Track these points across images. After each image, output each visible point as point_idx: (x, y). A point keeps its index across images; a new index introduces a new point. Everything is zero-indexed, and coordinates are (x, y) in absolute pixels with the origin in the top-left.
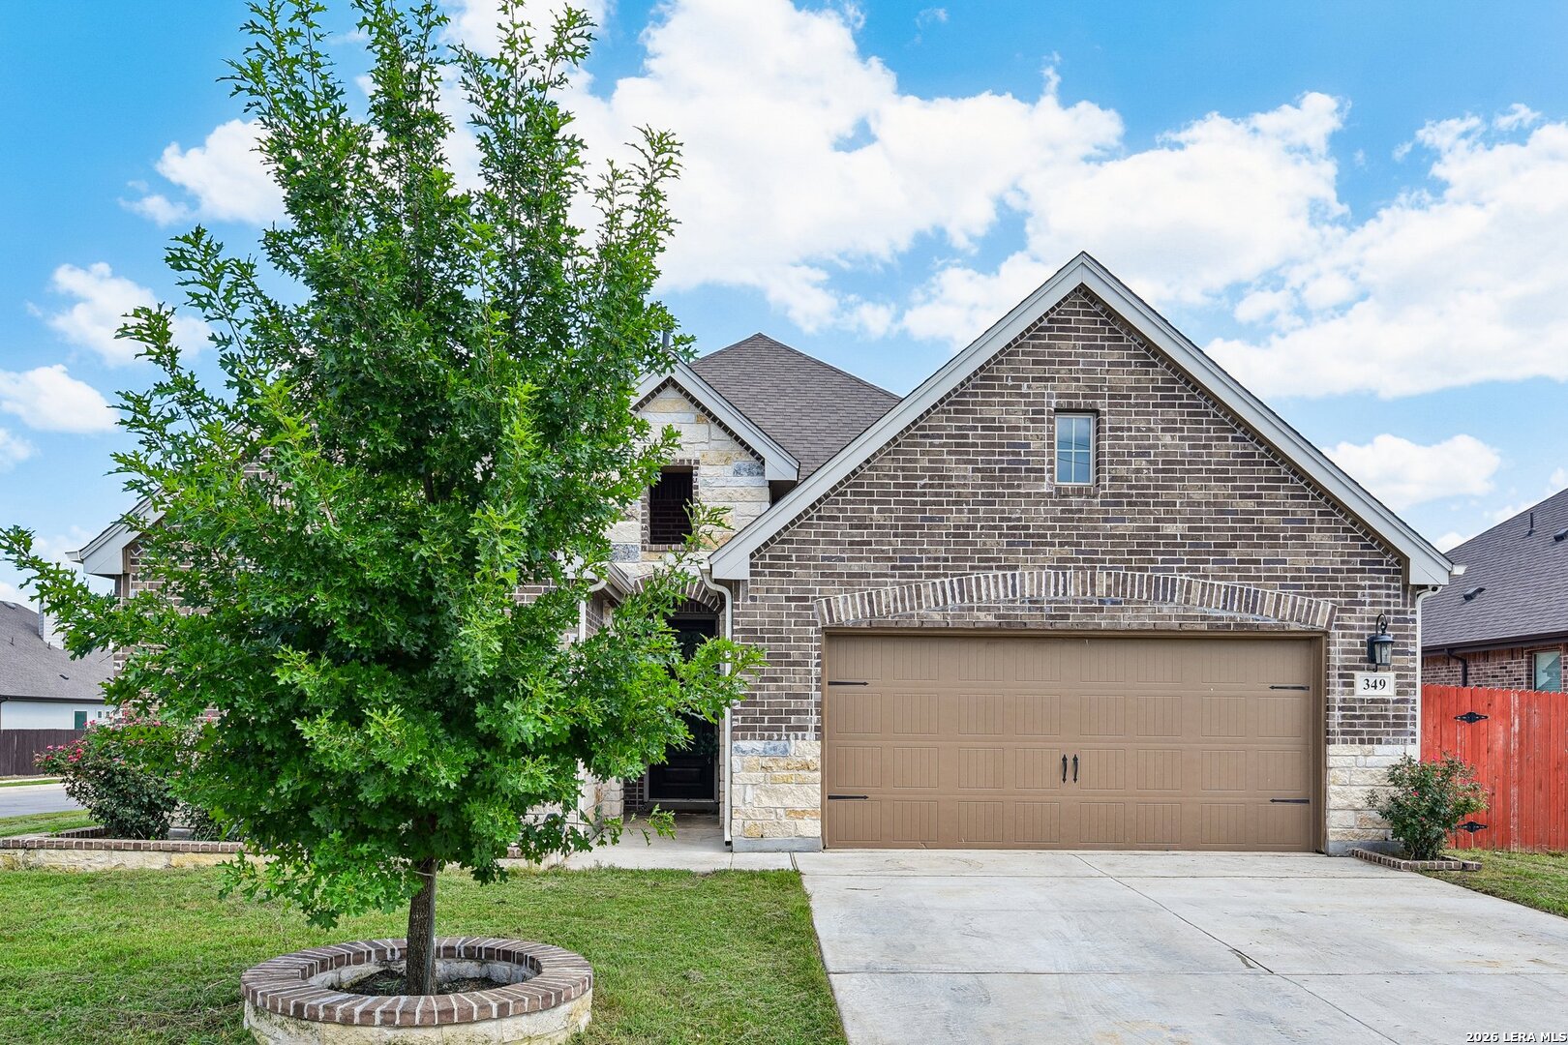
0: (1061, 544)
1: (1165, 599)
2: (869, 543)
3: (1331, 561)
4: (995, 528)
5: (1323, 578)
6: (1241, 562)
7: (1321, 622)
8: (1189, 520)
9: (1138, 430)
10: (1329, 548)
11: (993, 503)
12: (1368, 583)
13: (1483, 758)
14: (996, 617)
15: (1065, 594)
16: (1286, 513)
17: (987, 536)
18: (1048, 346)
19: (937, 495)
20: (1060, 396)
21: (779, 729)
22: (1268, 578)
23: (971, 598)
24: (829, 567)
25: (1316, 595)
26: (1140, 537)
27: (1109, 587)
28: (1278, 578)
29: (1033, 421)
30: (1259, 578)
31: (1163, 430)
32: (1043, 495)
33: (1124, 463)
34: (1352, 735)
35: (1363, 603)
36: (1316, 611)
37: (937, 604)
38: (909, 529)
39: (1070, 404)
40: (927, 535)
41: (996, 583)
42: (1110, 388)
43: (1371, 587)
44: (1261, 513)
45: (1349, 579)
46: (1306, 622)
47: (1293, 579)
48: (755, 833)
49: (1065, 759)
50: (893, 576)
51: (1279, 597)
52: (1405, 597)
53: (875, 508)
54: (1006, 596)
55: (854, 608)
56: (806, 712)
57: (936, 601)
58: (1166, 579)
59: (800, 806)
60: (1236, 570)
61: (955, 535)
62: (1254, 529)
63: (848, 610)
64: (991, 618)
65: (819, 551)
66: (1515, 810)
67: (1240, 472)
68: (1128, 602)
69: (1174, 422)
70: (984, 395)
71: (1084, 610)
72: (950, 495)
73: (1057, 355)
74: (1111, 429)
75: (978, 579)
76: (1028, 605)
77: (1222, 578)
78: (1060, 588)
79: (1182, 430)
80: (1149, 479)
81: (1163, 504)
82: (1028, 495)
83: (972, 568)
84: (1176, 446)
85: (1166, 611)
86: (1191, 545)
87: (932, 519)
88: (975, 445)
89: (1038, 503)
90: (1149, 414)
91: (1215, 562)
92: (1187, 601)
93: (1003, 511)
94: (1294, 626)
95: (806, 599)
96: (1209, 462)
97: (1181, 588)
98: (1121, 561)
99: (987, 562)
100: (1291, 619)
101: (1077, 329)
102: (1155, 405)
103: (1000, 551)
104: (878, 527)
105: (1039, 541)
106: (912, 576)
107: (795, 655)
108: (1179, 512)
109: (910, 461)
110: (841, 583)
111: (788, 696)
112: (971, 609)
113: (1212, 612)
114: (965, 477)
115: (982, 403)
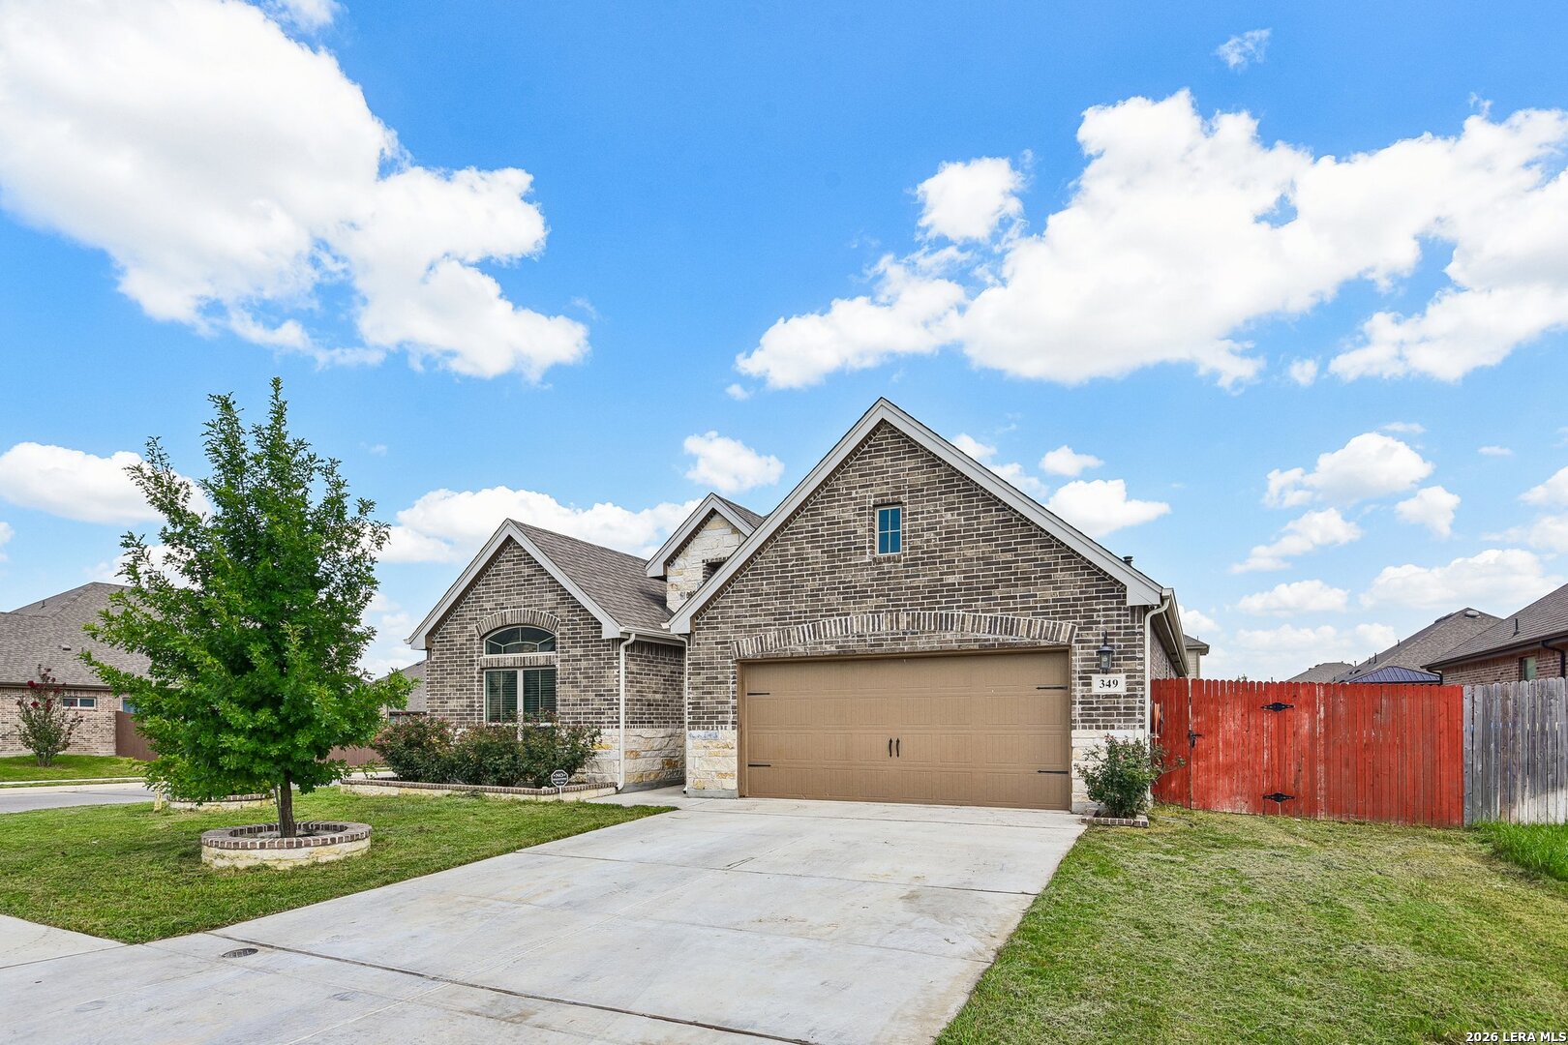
0: (877, 596)
1: (946, 629)
2: (761, 605)
3: (1073, 592)
4: (835, 589)
5: (1066, 606)
6: (1002, 598)
7: (1063, 639)
8: (964, 572)
9: (929, 512)
10: (1070, 584)
11: (834, 573)
12: (1102, 607)
14: (837, 647)
15: (879, 630)
16: (1037, 559)
17: (831, 594)
18: (869, 464)
19: (800, 570)
20: (876, 496)
21: (712, 723)
22: (1022, 609)
23: (820, 636)
24: (739, 622)
25: (1060, 619)
26: (930, 586)
27: (908, 623)
28: (1030, 608)
29: (859, 515)
30: (1016, 609)
31: (946, 510)
32: (865, 564)
33: (919, 536)
34: (1089, 722)
35: (1099, 622)
36: (1059, 631)
37: (800, 641)
38: (784, 595)
39: (883, 501)
40: (794, 597)
41: (836, 625)
42: (909, 486)
43: (1104, 610)
44: (1017, 561)
45: (1087, 604)
46: (1051, 639)
47: (1041, 608)
48: (700, 786)
49: (891, 741)
50: (775, 625)
51: (1030, 622)
52: (1133, 616)
53: (765, 582)
54: (842, 633)
55: (752, 647)
56: (727, 712)
58: (947, 615)
59: (724, 770)
60: (999, 604)
61: (811, 596)
62: (1012, 574)
63: (749, 648)
64: (833, 649)
65: (732, 613)
66: (1321, 784)
67: (1001, 533)
68: (922, 632)
69: (953, 503)
70: (828, 502)
71: (892, 640)
72: (808, 570)
73: (874, 468)
74: (910, 514)
75: (824, 623)
76: (856, 638)
77: (988, 611)
78: (876, 625)
79: (959, 508)
80: (936, 546)
82: (856, 565)
83: (822, 616)
84: (955, 520)
85: (948, 637)
86: (965, 589)
87: (797, 587)
88: (823, 535)
89: (862, 570)
90: (936, 500)
91: (983, 600)
92: (962, 630)
93: (841, 577)
94: (1043, 643)
95: (726, 643)
96: (979, 529)
97: (958, 621)
98: (917, 605)
99: (831, 611)
100: (1040, 637)
101: (887, 449)
102: (940, 494)
103: (838, 604)
104: (766, 594)
105: (864, 595)
106: (785, 624)
107: (721, 677)
108: (957, 567)
109: (784, 550)
110: (746, 632)
111: (718, 703)
112: (821, 643)
113: (980, 636)
114: (817, 557)
115: (827, 508)
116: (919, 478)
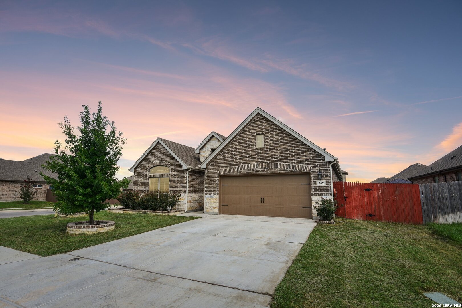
0: (257, 159)
1: (276, 167)
2: (226, 161)
3: (310, 158)
4: (246, 156)
5: (308, 162)
6: (291, 159)
7: (308, 170)
8: (281, 152)
9: (271, 136)
10: (309, 156)
11: (246, 152)
12: (318, 162)
15: (258, 168)
16: (300, 149)
17: (244, 158)
18: (254, 124)
19: (236, 151)
20: (256, 132)
21: (212, 193)
22: (297, 162)
23: (242, 169)
24: (220, 165)
25: (307, 165)
26: (271, 156)
27: (266, 166)
28: (299, 162)
29: (252, 137)
30: (295, 162)
31: (275, 136)
32: (254, 150)
33: (268, 143)
34: (316, 194)
35: (318, 166)
36: (307, 168)
37: (236, 171)
38: (232, 158)
39: (258, 133)
40: (235, 159)
41: (246, 166)
42: (265, 130)
43: (319, 163)
44: (295, 149)
45: (314, 161)
46: (305, 170)
47: (302, 162)
48: (208, 211)
49: (261, 199)
50: (229, 166)
51: (299, 166)
52: (327, 164)
53: (227, 155)
54: (248, 168)
55: (223, 172)
56: (216, 190)
57: (236, 170)
58: (276, 164)
59: (215, 206)
60: (290, 161)
61: (239, 158)
62: (293, 153)
63: (222, 172)
64: (245, 173)
65: (218, 163)
66: (382, 212)
67: (290, 142)
68: (270, 168)
69: (277, 134)
70: (244, 134)
71: (261, 170)
72: (238, 151)
73: (256, 125)
74: (266, 137)
75: (243, 166)
76: (252, 170)
77: (287, 163)
78: (257, 166)
79: (279, 135)
80: (273, 145)
81: (275, 150)
82: (251, 150)
83: (242, 164)
84: (278, 139)
85: (277, 170)
86: (281, 157)
87: (236, 156)
88: (242, 142)
89: (253, 151)
90: (272, 133)
91: (286, 160)
92: (280, 168)
93: (247, 153)
94: (303, 171)
101: (259, 120)
102: (274, 131)
103: (247, 161)
105: (253, 158)
106: (232, 166)
107: (214, 180)
108: (279, 151)
109: (232, 146)
110: (221, 168)
112: (242, 171)
113: (285, 169)
114: (241, 148)
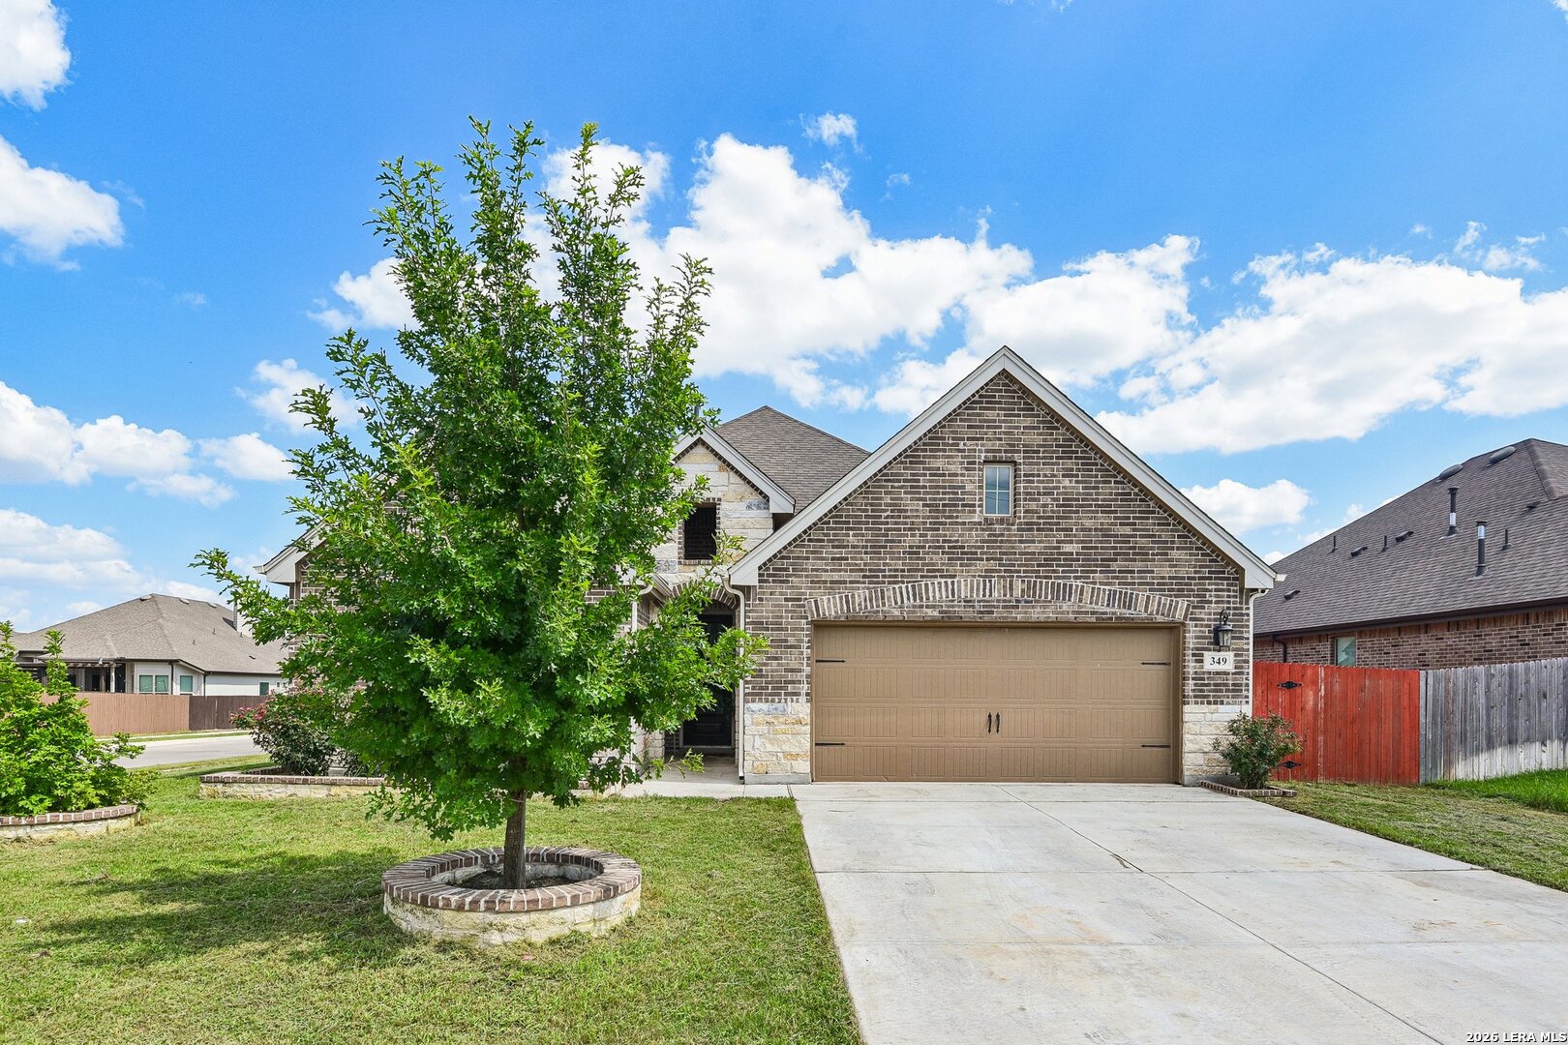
0: (988, 560)
1: (1064, 599)
2: (847, 559)
3: (1185, 571)
4: (939, 547)
5: (1181, 584)
6: (1120, 572)
7: (1179, 616)
8: (1083, 542)
9: (1045, 476)
10: (1184, 562)
11: (938, 530)
12: (1214, 587)
13: (1299, 714)
14: (940, 612)
15: (990, 596)
16: (1154, 536)
17: (933, 553)
18: (979, 415)
19: (896, 523)
20: (987, 451)
21: (779, 695)
22: (1140, 584)
23: (921, 599)
24: (817, 576)
25: (1176, 596)
26: (1046, 554)
27: (1023, 590)
28: (1147, 584)
29: (967, 469)
30: (1133, 584)
31: (1063, 476)
32: (975, 523)
33: (1035, 500)
34: (1201, 697)
35: (1211, 602)
36: (1176, 608)
37: (896, 603)
38: (876, 549)
39: (995, 457)
40: (889, 553)
41: (940, 588)
42: (1024, 446)
43: (1216, 590)
44: (1135, 536)
45: (1200, 584)
46: (1168, 616)
47: (1158, 584)
48: (762, 770)
49: (990, 716)
50: (864, 583)
51: (1148, 597)
52: (1241, 598)
53: (851, 533)
54: (947, 597)
55: (835, 606)
56: (800, 682)
57: (895, 602)
58: (1065, 585)
59: (795, 750)
60: (1117, 578)
61: (910, 553)
62: (1130, 548)
63: (831, 607)
64: (936, 614)
65: (810, 564)
66: (1321, 752)
67: (1120, 506)
68: (1037, 601)
69: (1072, 470)
70: (931, 450)
71: (1004, 607)
72: (906, 523)
73: (986, 421)
74: (1025, 475)
75: (926, 585)
76: (963, 604)
77: (1106, 584)
78: (987, 591)
79: (1077, 476)
80: (1053, 512)
81: (1063, 530)
82: (964, 523)
83: (922, 577)
84: (1073, 488)
85: (1065, 608)
86: (1083, 560)
87: (892, 541)
88: (924, 487)
89: (971, 529)
90: (1053, 464)
91: (1101, 572)
92: (1080, 601)
93: (945, 535)
94: (1160, 618)
95: (799, 600)
96: (1097, 500)
97: (1076, 591)
98: (1032, 571)
99: (933, 572)
100: (1157, 613)
101: (1000, 403)
102: (1057, 458)
103: (943, 564)
104: (853, 547)
105: (972, 557)
106: (878, 582)
107: (792, 641)
108: (1075, 536)
109: (877, 499)
110: (826, 588)
111: (786, 670)
112: (922, 607)
113: (1099, 608)
114: (917, 510)
115: (930, 457)
116: (1035, 439)
